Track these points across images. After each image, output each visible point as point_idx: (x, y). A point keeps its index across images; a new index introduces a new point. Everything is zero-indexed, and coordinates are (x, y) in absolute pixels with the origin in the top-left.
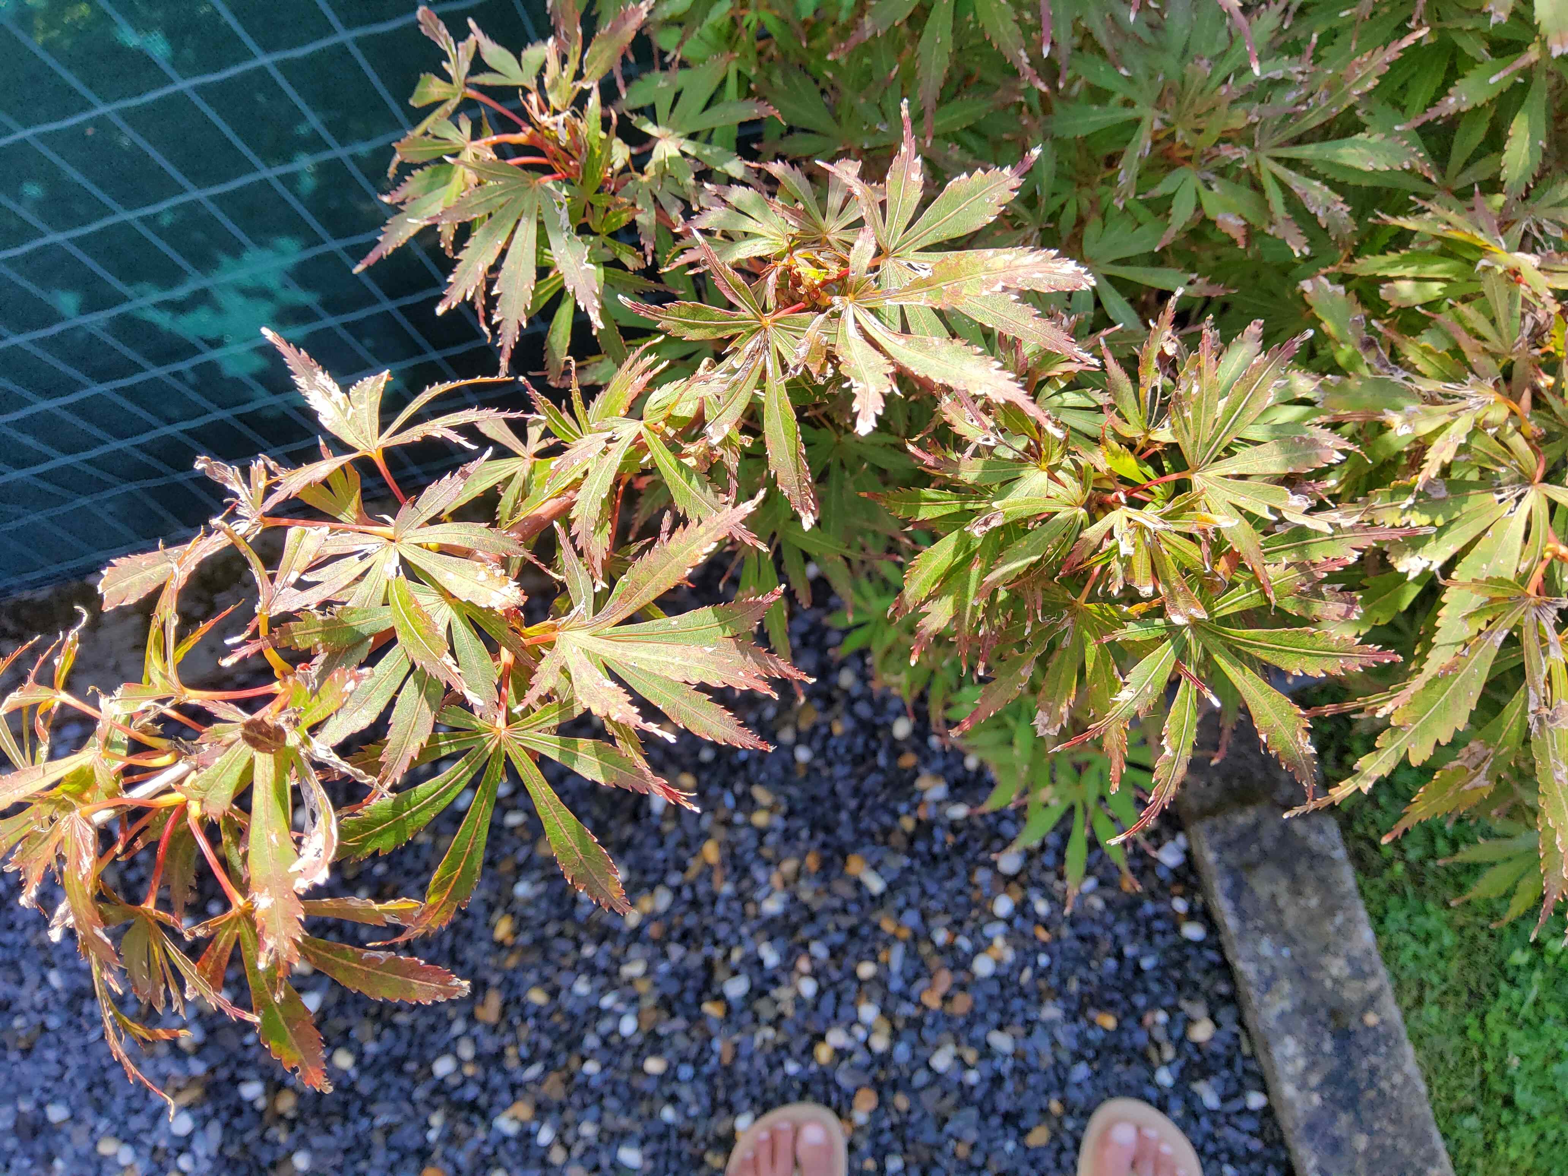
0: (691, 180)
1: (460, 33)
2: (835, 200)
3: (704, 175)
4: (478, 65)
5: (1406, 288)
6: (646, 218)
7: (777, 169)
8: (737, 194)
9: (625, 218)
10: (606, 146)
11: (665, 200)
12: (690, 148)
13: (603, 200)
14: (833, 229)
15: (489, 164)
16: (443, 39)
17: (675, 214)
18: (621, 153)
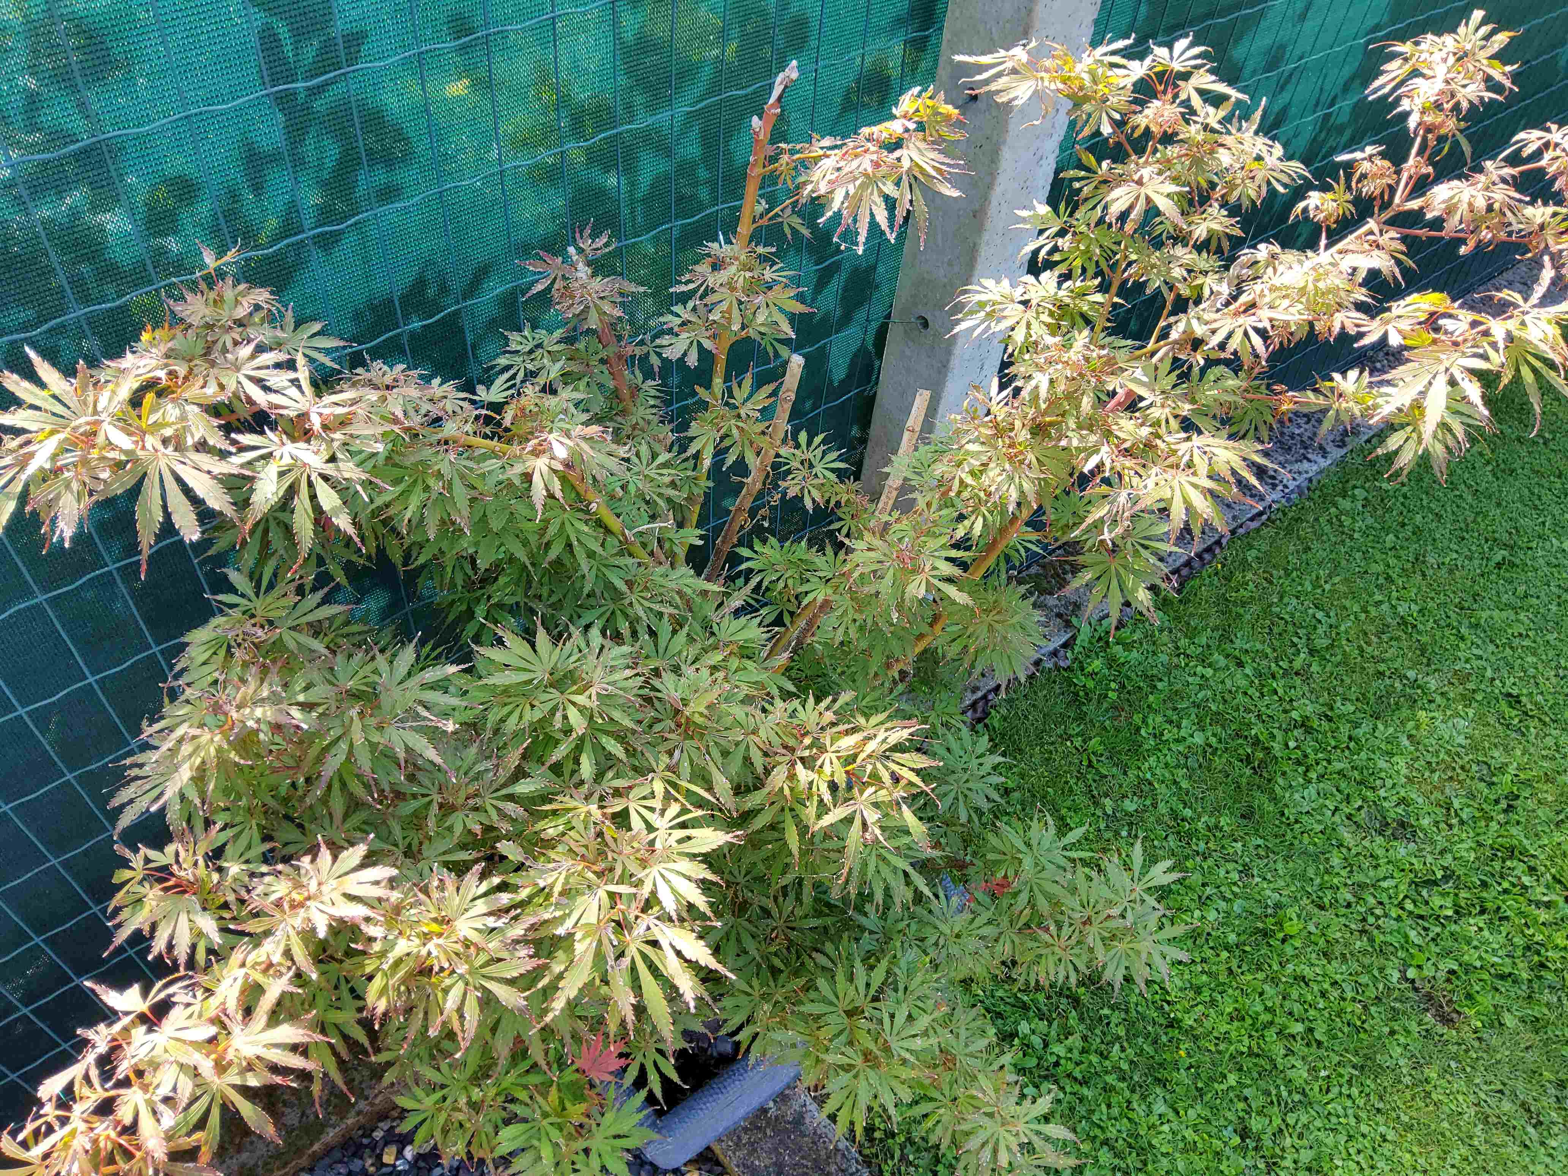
0: (247, 879)
1: (136, 850)
2: (303, 872)
3: (252, 875)
4: (147, 861)
5: (551, 832)
6: (231, 898)
7: (280, 867)
8: (267, 879)
9: (222, 900)
10: (209, 876)
11: (237, 888)
12: (244, 867)
13: (211, 896)
14: (304, 880)
15: (161, 897)
16: (128, 854)
17: (243, 893)
18: (215, 877)
